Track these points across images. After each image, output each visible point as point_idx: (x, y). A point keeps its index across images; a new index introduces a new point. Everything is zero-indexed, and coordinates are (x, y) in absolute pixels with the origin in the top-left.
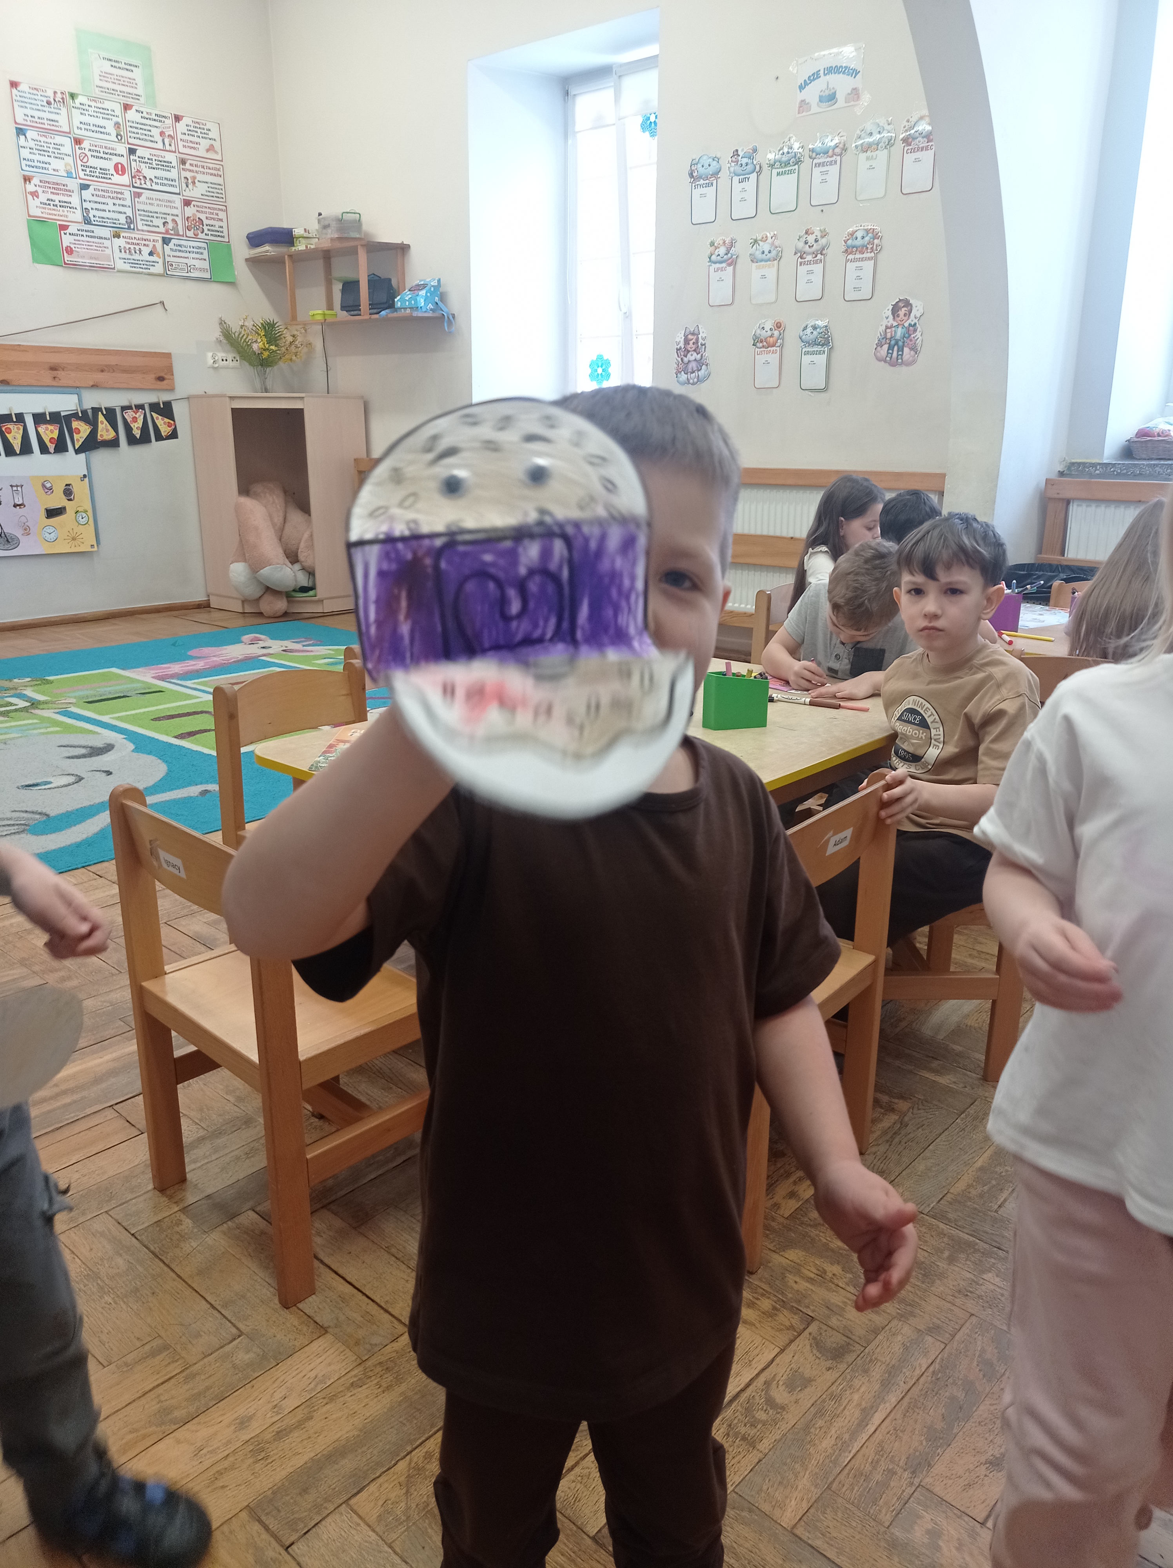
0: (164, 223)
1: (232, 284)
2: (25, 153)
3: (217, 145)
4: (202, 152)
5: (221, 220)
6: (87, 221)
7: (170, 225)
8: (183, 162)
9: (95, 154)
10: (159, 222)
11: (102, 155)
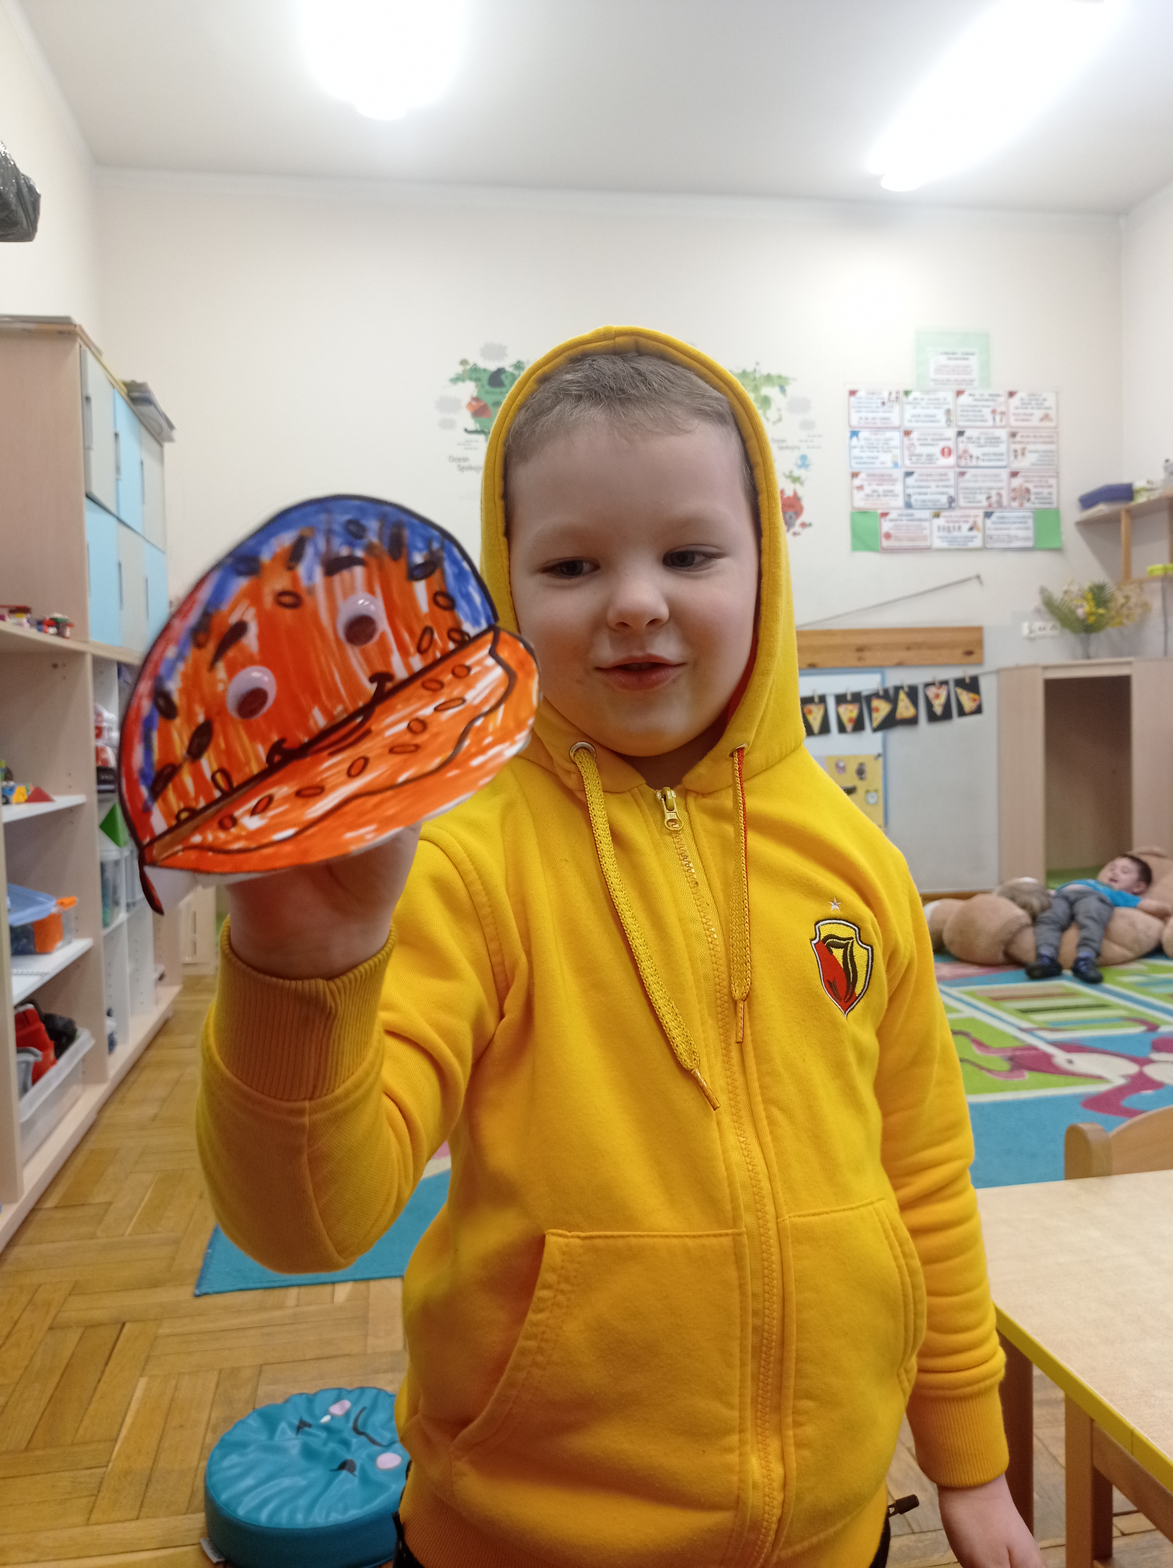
0: (989, 498)
1: (1058, 550)
2: (856, 452)
3: (1052, 413)
4: (1035, 422)
5: (1050, 486)
6: (908, 505)
7: (994, 499)
8: (1013, 435)
9: (923, 442)
10: (982, 497)
11: (930, 442)
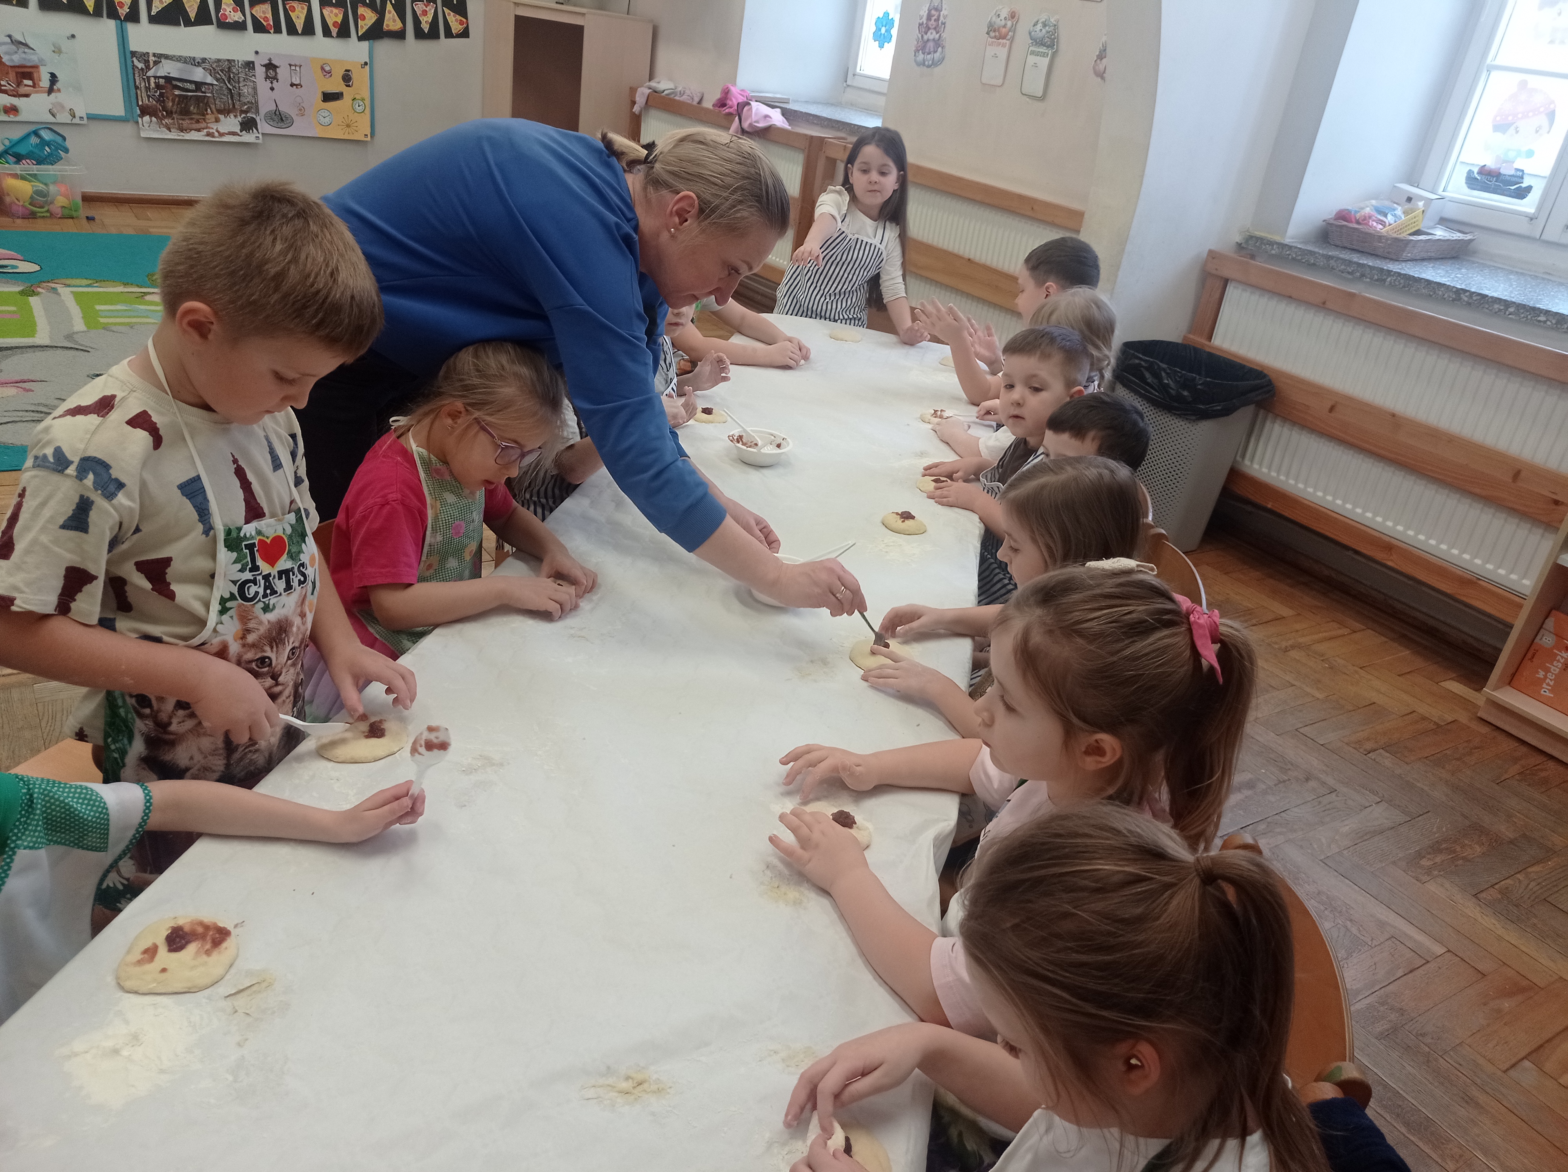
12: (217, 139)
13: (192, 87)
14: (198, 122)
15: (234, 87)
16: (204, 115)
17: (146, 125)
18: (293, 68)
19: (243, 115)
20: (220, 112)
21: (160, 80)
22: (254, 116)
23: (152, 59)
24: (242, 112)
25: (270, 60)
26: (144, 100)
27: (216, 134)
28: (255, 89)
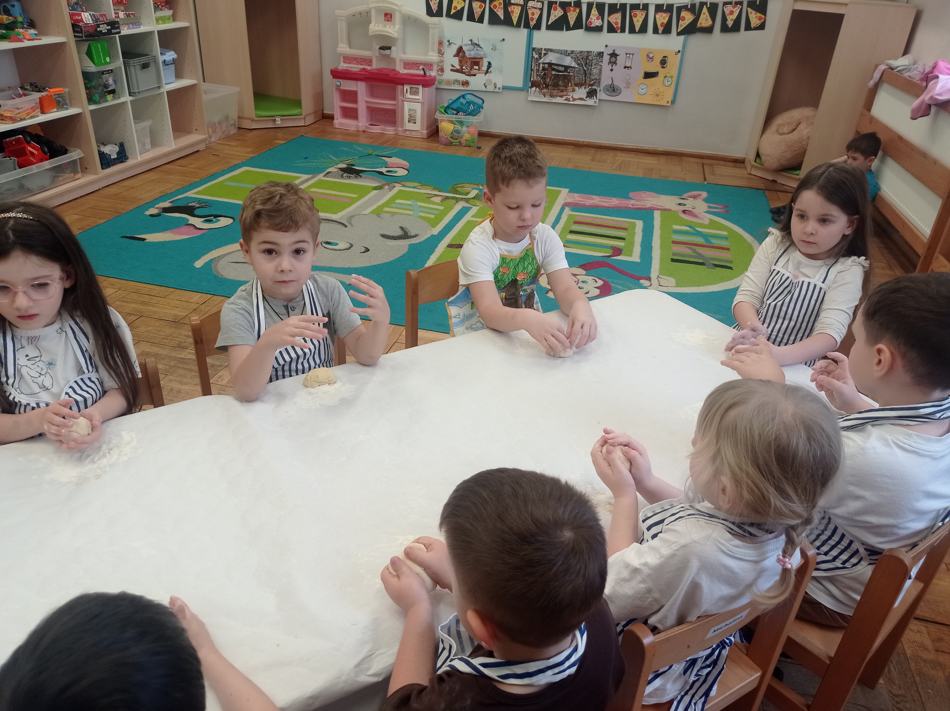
12: (571, 103)
13: (562, 69)
14: (562, 91)
15: (588, 69)
16: (566, 87)
17: (532, 93)
18: (628, 56)
19: (590, 87)
20: (576, 85)
21: (546, 65)
22: (596, 88)
23: (543, 52)
24: (590, 85)
25: (614, 51)
26: (535, 78)
27: (571, 99)
28: (600, 70)
